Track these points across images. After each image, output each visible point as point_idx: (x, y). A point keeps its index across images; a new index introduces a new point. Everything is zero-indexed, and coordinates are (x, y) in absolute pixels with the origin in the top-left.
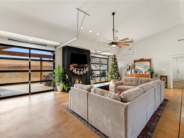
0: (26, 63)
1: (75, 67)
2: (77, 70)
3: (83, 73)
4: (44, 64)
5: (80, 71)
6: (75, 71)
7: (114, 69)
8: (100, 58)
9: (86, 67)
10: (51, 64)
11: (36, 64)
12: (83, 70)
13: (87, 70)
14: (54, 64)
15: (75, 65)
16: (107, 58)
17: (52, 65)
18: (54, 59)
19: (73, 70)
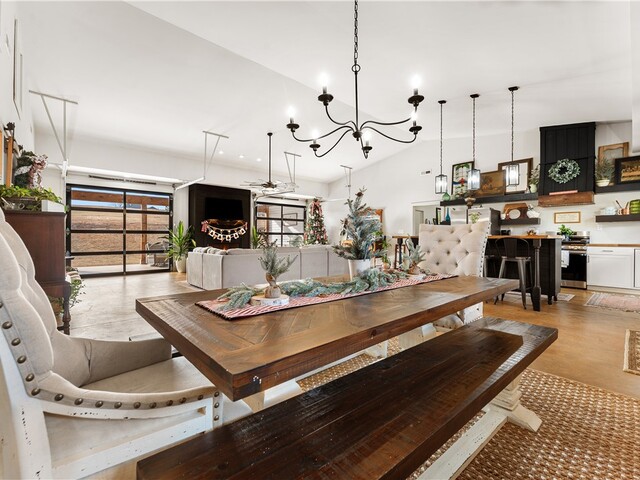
0: (119, 217)
1: (213, 225)
2: (218, 231)
3: (233, 239)
4: (151, 218)
5: (225, 233)
6: (213, 233)
7: (312, 232)
8: (282, 205)
9: (240, 225)
10: (165, 219)
11: (135, 219)
12: (233, 232)
13: (242, 231)
14: (171, 219)
15: (213, 220)
16: (304, 204)
17: (167, 222)
18: (171, 209)
19: (208, 231)
